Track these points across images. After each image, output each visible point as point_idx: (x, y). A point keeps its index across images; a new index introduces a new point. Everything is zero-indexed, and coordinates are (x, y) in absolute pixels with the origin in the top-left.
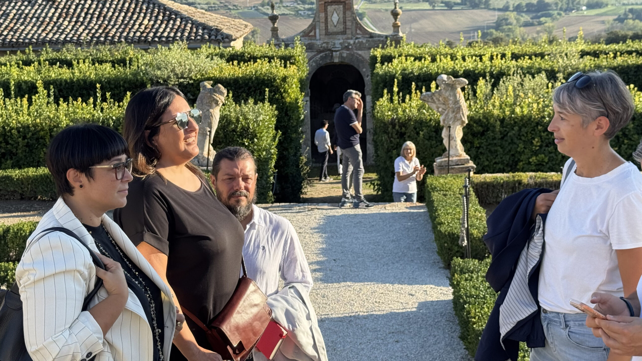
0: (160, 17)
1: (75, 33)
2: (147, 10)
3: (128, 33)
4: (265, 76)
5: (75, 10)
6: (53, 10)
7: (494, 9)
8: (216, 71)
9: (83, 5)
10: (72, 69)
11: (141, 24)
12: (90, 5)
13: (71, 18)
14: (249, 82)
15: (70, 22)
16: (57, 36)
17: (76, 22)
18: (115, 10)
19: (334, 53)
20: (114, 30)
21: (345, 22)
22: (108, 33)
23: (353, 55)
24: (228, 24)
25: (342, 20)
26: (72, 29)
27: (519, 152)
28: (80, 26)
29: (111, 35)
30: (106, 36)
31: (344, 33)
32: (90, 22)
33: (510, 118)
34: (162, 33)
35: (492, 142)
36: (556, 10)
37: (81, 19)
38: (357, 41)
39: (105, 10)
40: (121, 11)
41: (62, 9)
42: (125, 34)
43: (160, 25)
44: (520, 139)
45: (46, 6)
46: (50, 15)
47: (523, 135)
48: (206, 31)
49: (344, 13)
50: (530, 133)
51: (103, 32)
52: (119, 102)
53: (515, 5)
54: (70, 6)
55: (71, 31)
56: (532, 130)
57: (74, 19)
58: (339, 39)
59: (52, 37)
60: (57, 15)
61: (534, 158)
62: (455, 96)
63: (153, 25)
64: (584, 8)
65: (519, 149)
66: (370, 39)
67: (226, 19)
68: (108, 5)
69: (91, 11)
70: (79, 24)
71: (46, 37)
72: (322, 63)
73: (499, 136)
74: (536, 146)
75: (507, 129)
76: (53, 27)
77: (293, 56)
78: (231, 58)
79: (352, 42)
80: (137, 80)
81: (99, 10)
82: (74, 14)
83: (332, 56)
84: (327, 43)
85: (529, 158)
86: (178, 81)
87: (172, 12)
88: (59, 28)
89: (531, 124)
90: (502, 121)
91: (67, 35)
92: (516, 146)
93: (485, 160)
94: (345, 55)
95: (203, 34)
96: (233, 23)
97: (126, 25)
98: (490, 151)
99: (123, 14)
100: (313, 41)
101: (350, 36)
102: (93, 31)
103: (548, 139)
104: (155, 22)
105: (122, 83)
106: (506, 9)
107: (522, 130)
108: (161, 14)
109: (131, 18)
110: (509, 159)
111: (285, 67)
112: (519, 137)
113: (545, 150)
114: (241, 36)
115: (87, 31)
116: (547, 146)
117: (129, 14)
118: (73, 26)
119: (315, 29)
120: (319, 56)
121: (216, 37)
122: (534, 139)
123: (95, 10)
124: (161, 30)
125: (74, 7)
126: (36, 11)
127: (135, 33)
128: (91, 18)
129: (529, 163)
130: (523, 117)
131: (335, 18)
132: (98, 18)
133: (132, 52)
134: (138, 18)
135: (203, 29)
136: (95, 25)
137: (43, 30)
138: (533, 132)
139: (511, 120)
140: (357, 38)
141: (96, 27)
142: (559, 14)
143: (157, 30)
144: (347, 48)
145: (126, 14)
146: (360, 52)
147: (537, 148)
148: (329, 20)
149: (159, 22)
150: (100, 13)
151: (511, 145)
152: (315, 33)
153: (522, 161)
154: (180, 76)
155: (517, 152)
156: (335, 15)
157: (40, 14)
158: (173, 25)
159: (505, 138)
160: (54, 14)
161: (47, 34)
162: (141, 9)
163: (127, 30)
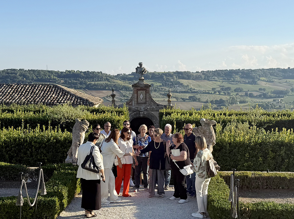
0: (61, 94)
1: (20, 100)
2: (54, 91)
3: (45, 101)
4: (109, 119)
5: (21, 90)
6: (10, 89)
7: (202, 102)
8: (85, 116)
9: (25, 88)
10: (13, 114)
11: (51, 97)
12: (28, 88)
13: (19, 93)
14: (101, 122)
15: (18, 95)
16: (11, 101)
17: (21, 95)
18: (39, 90)
19: (141, 112)
20: (39, 99)
21: (146, 99)
22: (35, 100)
23: (149, 114)
24: (92, 98)
25: (144, 97)
26: (19, 98)
27: (238, 160)
28: (22, 97)
29: (37, 101)
30: (34, 101)
31: (145, 103)
32: (27, 95)
33: (233, 142)
34: (61, 101)
35: (224, 155)
36: (227, 103)
37: (23, 94)
38: (151, 107)
39: (35, 90)
40: (42, 91)
41: (15, 89)
42: (43, 101)
43: (60, 97)
44: (239, 153)
45: (7, 87)
46: (9, 91)
47: (240, 152)
48: (81, 100)
49: (146, 94)
50: (244, 150)
51: (33, 100)
52: (33, 129)
53: (211, 101)
54: (19, 88)
55: (18, 99)
56: (245, 149)
57: (20, 94)
58: (143, 106)
59: (9, 101)
60: (12, 91)
61: (246, 164)
62: (210, 130)
63: (57, 97)
64: (238, 103)
65: (238, 159)
66: (157, 107)
67: (91, 97)
68: (36, 88)
69: (28, 90)
70: (22, 96)
71: (6, 101)
72: (135, 117)
73: (228, 152)
74: (246, 157)
75: (232, 148)
76: (9, 97)
77: (122, 111)
78: (92, 111)
79: (149, 107)
80: (45, 120)
81: (32, 90)
82: (20, 91)
83: (140, 113)
84: (137, 108)
85: (244, 163)
86: (66, 120)
87: (66, 91)
88: (12, 97)
89: (244, 146)
90: (230, 144)
91: (16, 100)
92: (237, 157)
93: (221, 163)
94: (145, 113)
95: (80, 102)
96: (94, 98)
97: (44, 97)
98: (223, 159)
99: (43, 92)
100: (131, 107)
101: (148, 105)
102: (29, 99)
103: (253, 154)
104: (58, 96)
105: (37, 121)
106: (207, 102)
107: (240, 149)
108: (61, 93)
109: (47, 94)
110: (233, 164)
111: (119, 116)
112: (238, 153)
113: (251, 160)
114: (97, 104)
115: (25, 99)
116: (252, 158)
117: (46, 92)
118: (19, 97)
119: (132, 101)
120: (134, 114)
121: (86, 103)
122: (246, 154)
123: (30, 90)
124: (61, 99)
125: (20, 88)
126: (3, 89)
127: (48, 100)
128: (28, 93)
129: (244, 166)
130: (240, 142)
131: (141, 96)
132: (31, 94)
133: (44, 107)
134: (50, 94)
135: (80, 100)
136: (30, 96)
137: (5, 98)
138: (245, 150)
139: (234, 144)
140: (151, 106)
141: (30, 97)
142: (228, 105)
143: (59, 99)
144: (146, 110)
145: (45, 92)
146: (152, 112)
147: (248, 158)
148: (139, 97)
149: (60, 96)
150: (33, 91)
151: (234, 157)
152: (132, 103)
153: (240, 165)
154: (67, 118)
155: (237, 160)
156: (142, 95)
157: (4, 91)
158: (66, 97)
159: (231, 153)
160: (11, 91)
161: (6, 100)
162: (52, 90)
163: (45, 99)
